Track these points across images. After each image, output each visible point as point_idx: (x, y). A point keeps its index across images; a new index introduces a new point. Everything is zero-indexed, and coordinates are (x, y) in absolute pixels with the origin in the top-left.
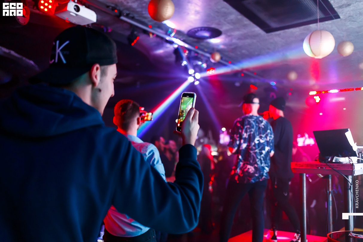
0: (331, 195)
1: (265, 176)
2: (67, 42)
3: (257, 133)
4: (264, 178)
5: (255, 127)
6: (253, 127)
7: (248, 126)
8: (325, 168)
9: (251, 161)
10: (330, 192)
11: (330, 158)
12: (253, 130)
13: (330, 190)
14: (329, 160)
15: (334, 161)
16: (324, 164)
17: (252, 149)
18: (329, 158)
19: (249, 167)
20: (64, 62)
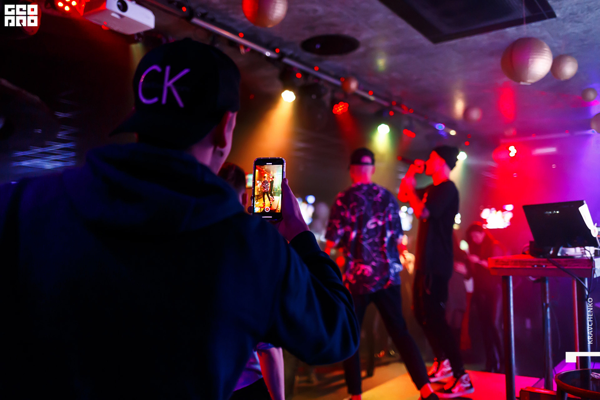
0: (548, 310)
1: (392, 281)
2: (186, 71)
3: (372, 212)
4: (390, 284)
5: (366, 203)
6: (362, 204)
7: (355, 204)
8: (546, 266)
9: (366, 258)
10: (547, 306)
11: (552, 249)
12: (363, 208)
13: (548, 301)
14: (551, 252)
15: (559, 254)
16: (545, 260)
17: (364, 239)
18: (550, 250)
19: (363, 267)
20: (181, 104)
